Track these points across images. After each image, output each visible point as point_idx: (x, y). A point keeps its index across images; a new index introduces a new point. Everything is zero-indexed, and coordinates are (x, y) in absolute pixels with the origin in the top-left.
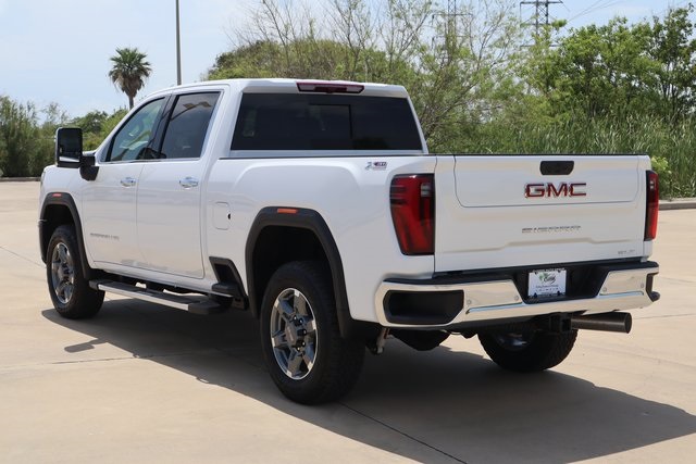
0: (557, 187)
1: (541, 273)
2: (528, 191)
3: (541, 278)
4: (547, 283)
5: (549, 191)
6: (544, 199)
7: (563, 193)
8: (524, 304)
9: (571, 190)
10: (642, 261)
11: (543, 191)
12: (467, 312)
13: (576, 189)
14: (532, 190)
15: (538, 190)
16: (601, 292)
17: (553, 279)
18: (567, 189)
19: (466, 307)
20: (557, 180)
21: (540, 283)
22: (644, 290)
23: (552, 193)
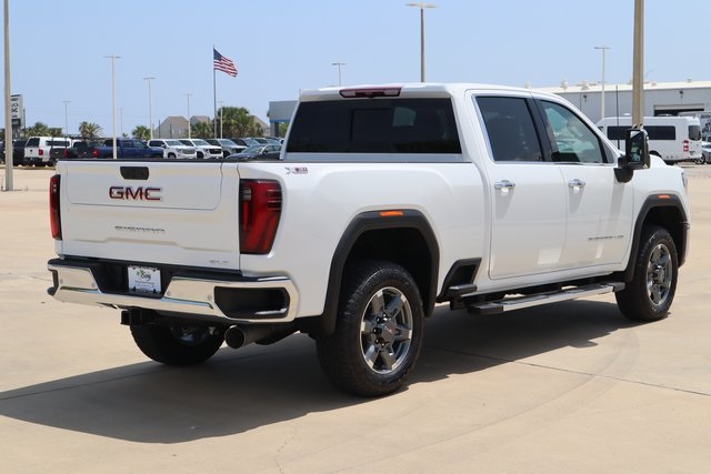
0: (134, 190)
1: (138, 269)
2: (111, 193)
3: (138, 273)
4: (145, 280)
5: (127, 194)
6: (124, 202)
7: (138, 196)
8: (100, 292)
9: (146, 194)
11: (122, 194)
12: (61, 289)
13: (150, 194)
14: (115, 192)
15: (118, 193)
16: (166, 294)
17: (149, 276)
18: (143, 193)
20: (135, 184)
21: (138, 278)
22: (212, 302)
23: (130, 196)
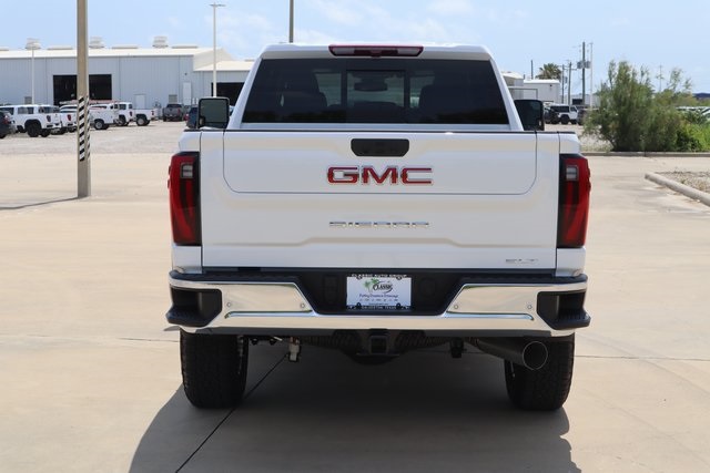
1: (367, 279)
2: (330, 175)
3: (367, 284)
4: (380, 292)
5: (366, 176)
6: (358, 187)
7: (389, 179)
8: (314, 314)
9: (404, 176)
10: (557, 275)
11: (355, 176)
12: (226, 316)
13: (411, 176)
14: (338, 175)
15: (346, 175)
16: (450, 308)
17: (389, 287)
18: (397, 175)
19: (225, 310)
20: (380, 164)
21: (366, 291)
22: (534, 312)
23: (371, 179)
